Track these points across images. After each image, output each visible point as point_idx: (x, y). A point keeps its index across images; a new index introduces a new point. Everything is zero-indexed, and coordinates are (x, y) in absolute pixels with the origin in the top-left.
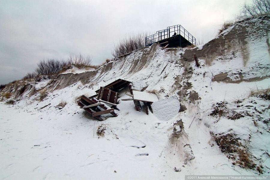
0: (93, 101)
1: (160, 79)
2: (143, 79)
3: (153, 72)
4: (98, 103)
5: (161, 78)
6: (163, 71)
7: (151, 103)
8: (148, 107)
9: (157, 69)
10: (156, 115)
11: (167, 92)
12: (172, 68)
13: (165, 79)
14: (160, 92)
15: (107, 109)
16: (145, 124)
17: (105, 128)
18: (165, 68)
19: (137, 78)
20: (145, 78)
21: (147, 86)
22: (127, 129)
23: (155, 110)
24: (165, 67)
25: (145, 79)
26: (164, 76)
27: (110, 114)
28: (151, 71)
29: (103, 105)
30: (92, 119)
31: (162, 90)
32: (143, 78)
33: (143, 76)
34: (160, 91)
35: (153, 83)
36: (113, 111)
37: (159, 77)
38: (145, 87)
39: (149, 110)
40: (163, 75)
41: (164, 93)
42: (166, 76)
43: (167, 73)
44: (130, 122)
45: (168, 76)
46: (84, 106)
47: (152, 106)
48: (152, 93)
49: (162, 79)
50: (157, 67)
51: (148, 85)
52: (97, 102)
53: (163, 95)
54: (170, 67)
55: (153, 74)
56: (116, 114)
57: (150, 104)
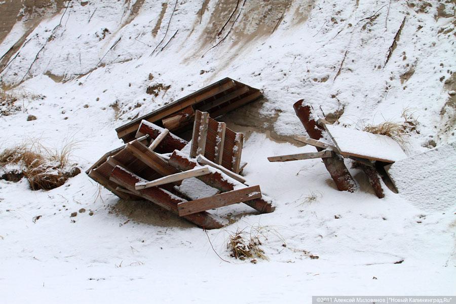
0: (176, 164)
1: (389, 81)
2: (315, 80)
3: (352, 50)
4: (196, 168)
5: (391, 79)
6: (394, 46)
7: (389, 163)
8: (379, 177)
9: (364, 34)
10: (409, 196)
11: (427, 130)
12: (427, 36)
13: (406, 83)
14: (402, 131)
15: (236, 189)
16: (384, 219)
17: (256, 241)
18: (397, 37)
19: (279, 75)
20: (324, 75)
21: (341, 108)
22: (333, 234)
23: (404, 185)
24: (399, 33)
25: (324, 80)
26: (403, 71)
27: (242, 207)
28: (340, 44)
29: (218, 176)
30: (175, 226)
31: (410, 123)
32: (313, 75)
33: (310, 68)
34: (405, 128)
35: (360, 97)
36: (257, 193)
37: (385, 75)
38: (333, 112)
39: (383, 186)
40: (396, 65)
41: (418, 133)
42: (408, 69)
43: (410, 59)
44: (336, 218)
45: (417, 70)
46: (138, 181)
47: (392, 171)
48: (379, 135)
49: (397, 83)
50: (364, 27)
51: (344, 106)
52: (193, 165)
53: (416, 142)
54: (419, 33)
55: (351, 57)
56: (270, 205)
57: (385, 167)
